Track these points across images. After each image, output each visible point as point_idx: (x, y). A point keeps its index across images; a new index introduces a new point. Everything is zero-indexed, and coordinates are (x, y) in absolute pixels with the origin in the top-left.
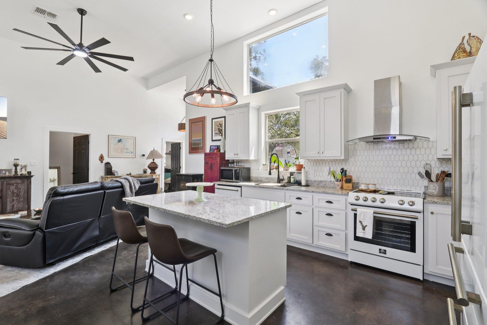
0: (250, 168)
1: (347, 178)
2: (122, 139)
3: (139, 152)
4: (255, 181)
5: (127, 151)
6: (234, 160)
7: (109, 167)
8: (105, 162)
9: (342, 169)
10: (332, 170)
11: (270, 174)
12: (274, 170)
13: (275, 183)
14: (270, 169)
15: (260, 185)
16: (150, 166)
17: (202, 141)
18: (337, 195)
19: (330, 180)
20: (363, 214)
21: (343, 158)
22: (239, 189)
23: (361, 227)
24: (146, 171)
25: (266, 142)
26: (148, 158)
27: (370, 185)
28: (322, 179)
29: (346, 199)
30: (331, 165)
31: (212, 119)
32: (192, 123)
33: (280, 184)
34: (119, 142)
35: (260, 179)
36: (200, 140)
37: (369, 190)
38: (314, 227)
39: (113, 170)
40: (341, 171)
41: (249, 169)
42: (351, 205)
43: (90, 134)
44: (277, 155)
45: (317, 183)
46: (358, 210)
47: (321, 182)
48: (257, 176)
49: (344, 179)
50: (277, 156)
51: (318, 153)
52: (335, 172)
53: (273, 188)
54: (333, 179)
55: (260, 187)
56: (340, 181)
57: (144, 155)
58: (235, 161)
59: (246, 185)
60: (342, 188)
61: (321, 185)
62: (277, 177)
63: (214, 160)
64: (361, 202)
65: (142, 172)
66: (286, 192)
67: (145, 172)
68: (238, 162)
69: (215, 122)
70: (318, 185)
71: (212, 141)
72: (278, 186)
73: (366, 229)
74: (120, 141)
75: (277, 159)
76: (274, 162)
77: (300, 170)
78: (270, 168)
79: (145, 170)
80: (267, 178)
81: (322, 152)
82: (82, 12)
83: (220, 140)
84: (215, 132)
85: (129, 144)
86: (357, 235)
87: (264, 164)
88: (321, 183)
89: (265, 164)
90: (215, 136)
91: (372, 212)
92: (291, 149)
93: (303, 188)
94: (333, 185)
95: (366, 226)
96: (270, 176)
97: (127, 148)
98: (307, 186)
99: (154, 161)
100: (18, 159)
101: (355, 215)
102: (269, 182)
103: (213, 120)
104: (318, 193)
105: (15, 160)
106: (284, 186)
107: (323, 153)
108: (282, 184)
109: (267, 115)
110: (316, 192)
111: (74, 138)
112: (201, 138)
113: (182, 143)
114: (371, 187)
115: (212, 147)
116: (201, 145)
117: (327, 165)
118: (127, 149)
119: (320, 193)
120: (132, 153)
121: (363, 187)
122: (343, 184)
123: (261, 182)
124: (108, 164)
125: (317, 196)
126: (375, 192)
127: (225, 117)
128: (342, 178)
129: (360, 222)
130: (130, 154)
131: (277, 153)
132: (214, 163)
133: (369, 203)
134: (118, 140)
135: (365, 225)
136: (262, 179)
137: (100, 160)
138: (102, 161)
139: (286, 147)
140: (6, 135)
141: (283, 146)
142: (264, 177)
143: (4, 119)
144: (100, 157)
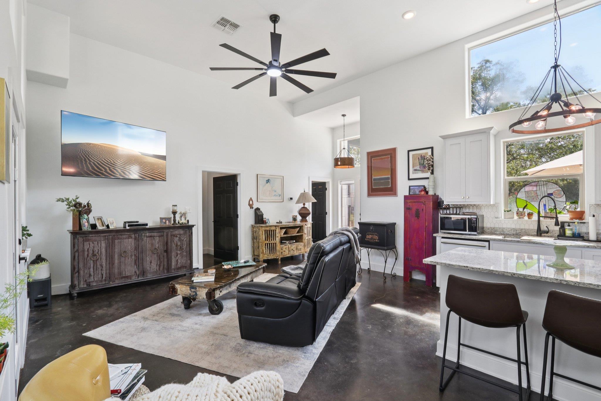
2: (270, 179)
3: (287, 196)
5: (275, 193)
7: (260, 214)
8: (255, 207)
16: (302, 212)
17: (390, 180)
22: (486, 244)
25: (505, 180)
26: (298, 202)
31: (409, 151)
32: (372, 157)
34: (267, 183)
36: (388, 178)
39: (264, 217)
43: (240, 174)
48: (492, 226)
57: (291, 199)
62: (536, 228)
63: (423, 205)
65: (291, 220)
67: (295, 219)
69: (413, 155)
71: (409, 179)
74: (268, 181)
76: (524, 208)
77: (580, 218)
79: (295, 217)
82: (275, 19)
83: (428, 178)
84: (413, 167)
85: (277, 185)
89: (509, 211)
90: (413, 173)
92: (555, 189)
99: (305, 206)
100: (176, 206)
105: (174, 207)
109: (505, 144)
111: (215, 179)
112: (390, 176)
113: (329, 182)
115: (411, 188)
116: (389, 185)
118: (275, 191)
120: (280, 195)
124: (258, 209)
127: (432, 148)
130: (278, 198)
132: (423, 209)
134: (267, 181)
136: (504, 230)
137: (249, 205)
138: (251, 206)
139: (545, 187)
140: (165, 177)
141: (538, 185)
142: (509, 228)
143: (163, 158)
144: (249, 201)
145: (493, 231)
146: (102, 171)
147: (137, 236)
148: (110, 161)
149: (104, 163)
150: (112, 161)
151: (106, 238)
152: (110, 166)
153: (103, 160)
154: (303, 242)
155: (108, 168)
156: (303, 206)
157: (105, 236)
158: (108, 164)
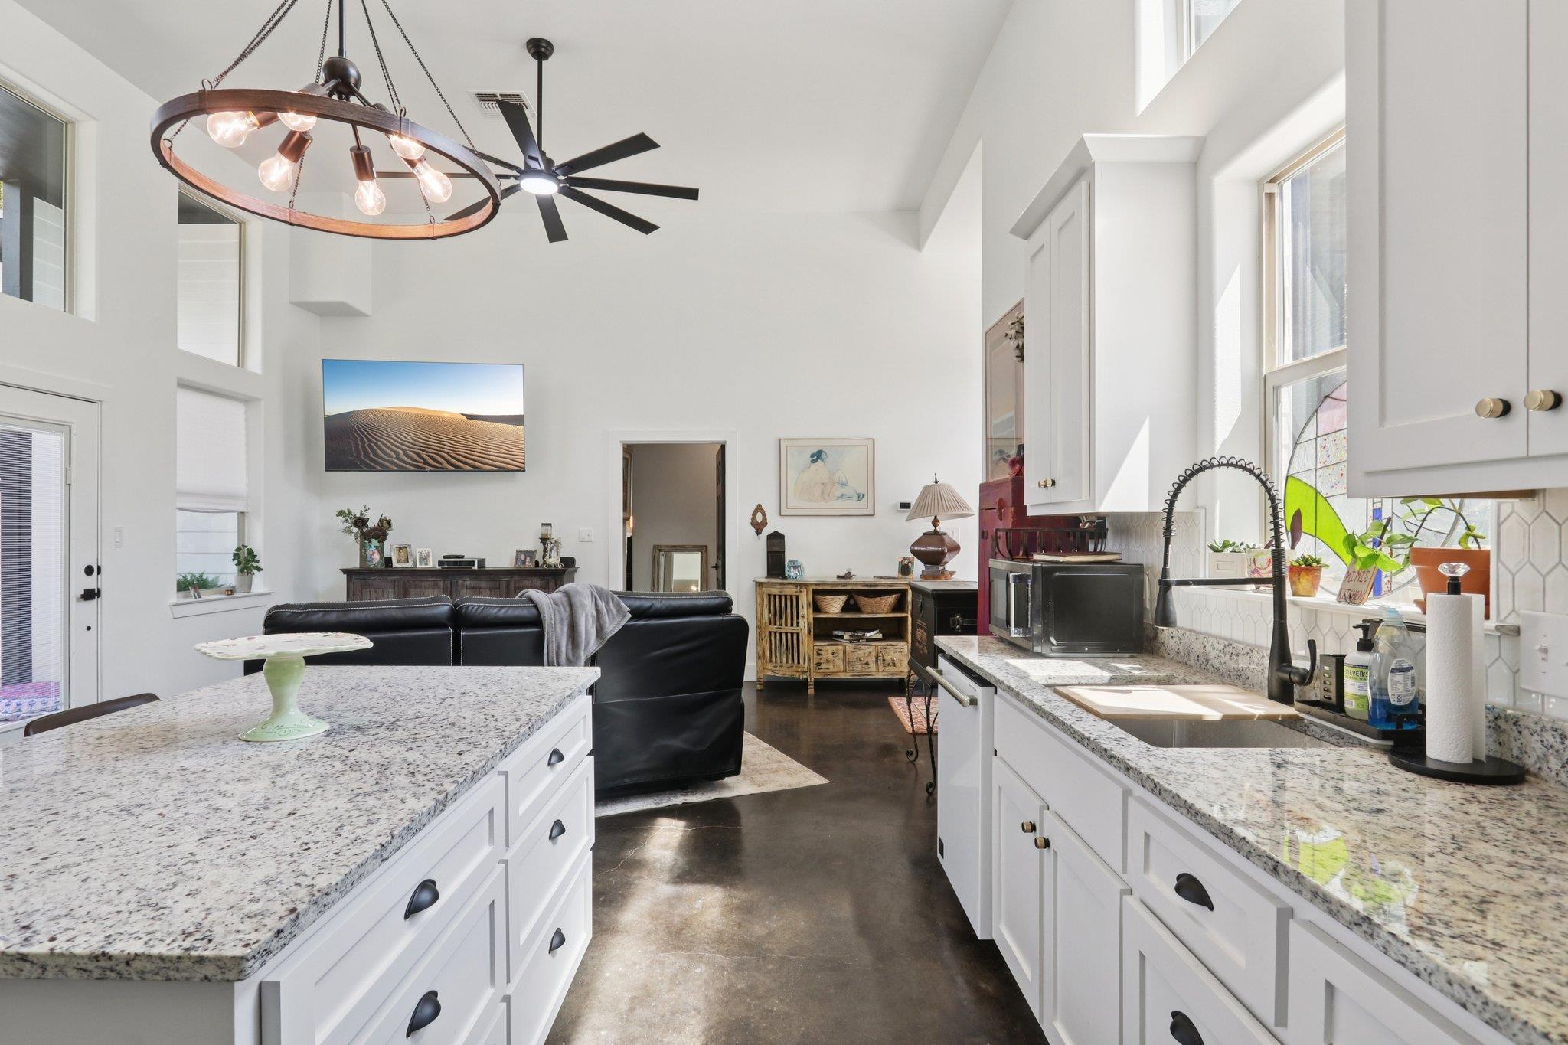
2: (824, 449)
5: (845, 490)
7: (782, 549)
8: (767, 531)
16: (921, 548)
24: (910, 565)
26: (914, 517)
34: (814, 461)
43: (733, 442)
65: (894, 571)
67: (905, 570)
74: (817, 456)
79: (906, 562)
85: (850, 467)
97: (845, 481)
99: (938, 529)
100: (550, 525)
105: (544, 528)
118: (844, 485)
120: (860, 497)
124: (777, 538)
130: (854, 503)
134: (812, 456)
137: (754, 523)
138: (759, 527)
140: (522, 461)
143: (517, 420)
144: (754, 515)
146: (391, 457)
147: (449, 586)
148: (406, 438)
149: (396, 443)
150: (408, 437)
152: (405, 448)
153: (394, 437)
154: (907, 642)
155: (401, 452)
156: (933, 528)
158: (404, 445)
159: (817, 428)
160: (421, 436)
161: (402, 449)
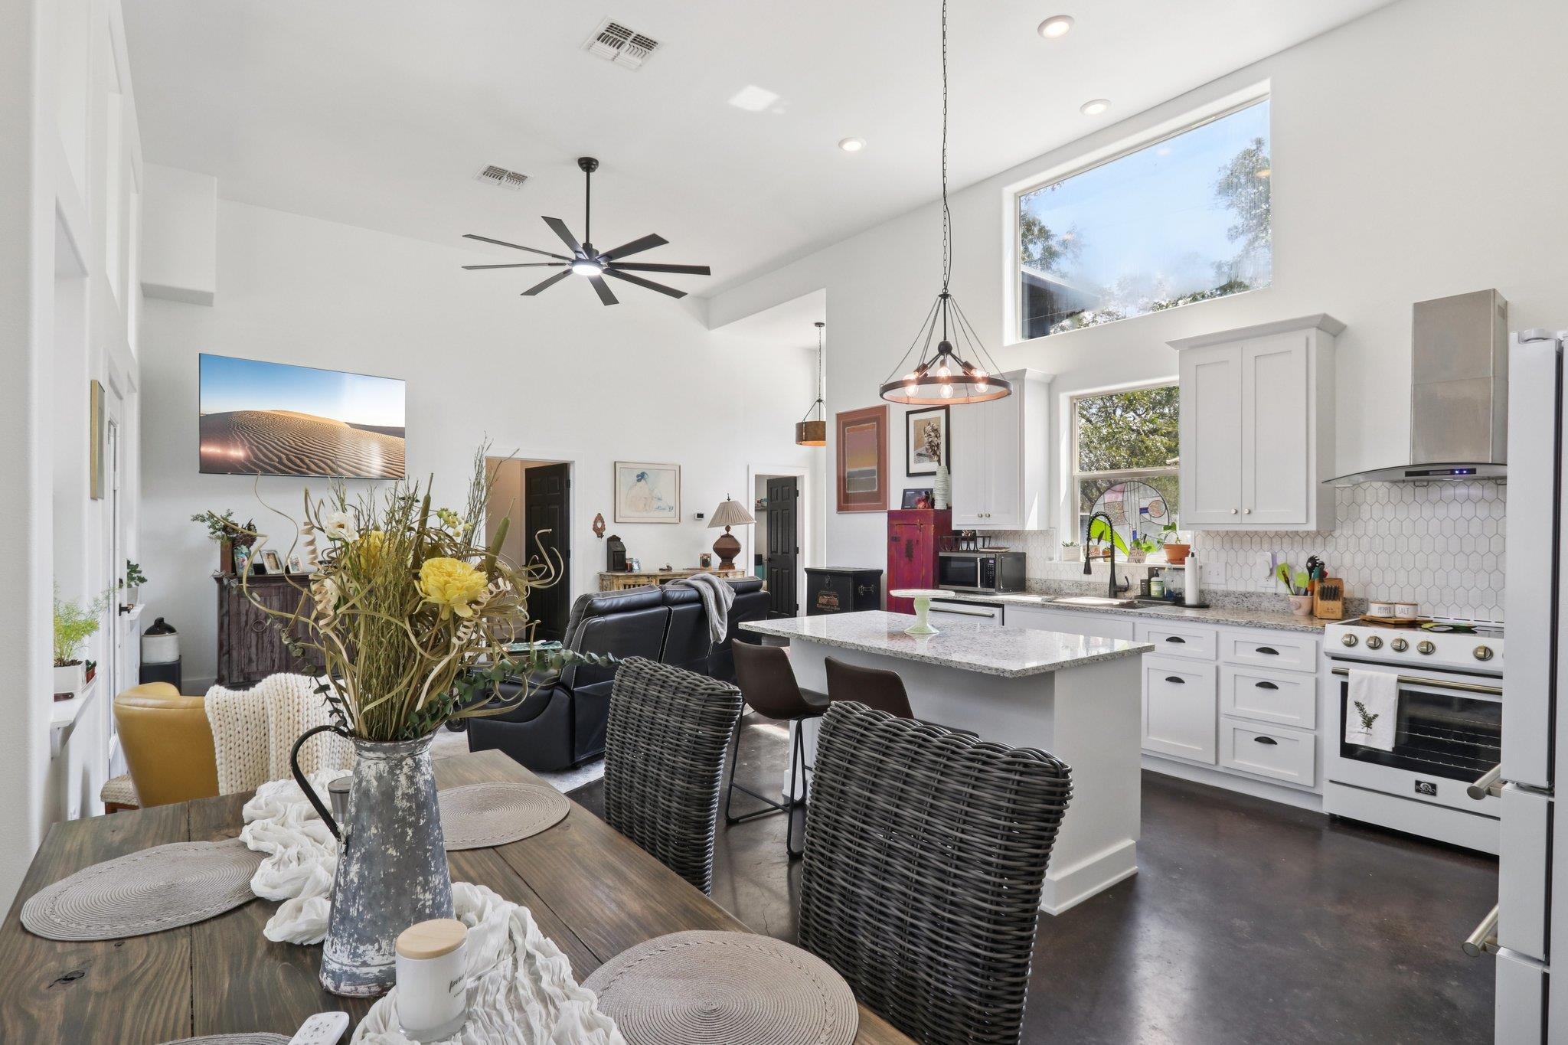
0: (1024, 554)
1: (1326, 585)
3: (690, 509)
4: (1041, 593)
5: (659, 503)
6: (975, 531)
7: (619, 549)
8: (607, 534)
9: (1312, 560)
10: (1280, 561)
11: (1088, 570)
12: (1098, 559)
13: (1100, 596)
14: (1088, 559)
15: (1057, 602)
16: (719, 547)
17: (876, 477)
18: (1290, 630)
19: (1273, 591)
20: (1365, 683)
21: (1312, 527)
22: (997, 611)
23: (1361, 719)
24: (709, 559)
25: (1072, 478)
26: (713, 524)
27: (1397, 606)
28: (1251, 588)
29: (1317, 642)
30: (1277, 548)
31: (908, 413)
32: (845, 424)
33: (1116, 602)
34: (639, 481)
35: (1055, 586)
36: (872, 472)
37: (1392, 621)
38: (1222, 719)
39: (628, 556)
40: (1310, 564)
41: (1020, 558)
42: (1334, 658)
43: (574, 462)
44: (1106, 516)
45: (1235, 600)
46: (1351, 672)
47: (1246, 595)
48: (1044, 577)
49: (1317, 588)
50: (1110, 522)
51: (1236, 512)
52: (1291, 567)
53: (1099, 611)
54: (1282, 588)
55: (1059, 608)
56: (1306, 594)
57: (700, 516)
58: (978, 534)
59: (1016, 603)
60: (1311, 613)
61: (1245, 605)
62: (1107, 580)
63: (918, 531)
64: (1362, 650)
65: (698, 565)
66: (1138, 621)
67: (705, 562)
68: (990, 537)
69: (916, 422)
70: (1235, 606)
71: (909, 475)
72: (1112, 605)
73: (1374, 724)
74: (641, 477)
75: (1108, 529)
76: (1100, 538)
77: (1181, 559)
78: (1088, 554)
79: (705, 557)
80: (1078, 584)
81: (1246, 511)
82: (588, 164)
83: (934, 474)
84: (916, 448)
85: (664, 487)
86: (1347, 741)
87: (1069, 542)
88: (1245, 599)
89: (1072, 544)
90: (916, 462)
91: (1395, 677)
92: (1151, 500)
93: (1189, 613)
94: (1283, 605)
95: (1376, 716)
96: (1087, 578)
97: (660, 496)
98: (1202, 605)
99: (730, 533)
101: (1344, 687)
102: (1082, 595)
103: (910, 415)
104: (1232, 625)
106: (1130, 605)
107: (1250, 512)
108: (1125, 601)
109: (1075, 401)
110: (1227, 623)
111: (527, 471)
112: (875, 468)
113: (802, 477)
114: (1402, 611)
116: (875, 488)
117: (1266, 546)
118: (660, 499)
119: (1239, 624)
120: (671, 509)
121: (1375, 611)
122: (1315, 603)
123: (1059, 592)
124: (614, 540)
125: (1229, 634)
126: (1413, 624)
127: (947, 408)
128: (1312, 584)
129: (1358, 704)
130: (666, 513)
131: (1107, 512)
132: (917, 541)
133: (1387, 653)
134: (638, 476)
135: (1371, 714)
136: (1062, 585)
137: (595, 529)
138: (599, 533)
139: (1137, 494)
140: (403, 471)
141: (1126, 490)
142: (1069, 581)
143: (398, 432)
144: (595, 522)
145: (1044, 588)
146: (274, 461)
148: (289, 442)
149: (277, 447)
150: (291, 442)
151: (281, 590)
152: (288, 452)
153: (276, 441)
155: (284, 456)
156: (726, 533)
157: (279, 587)
158: (286, 449)
159: (640, 454)
160: (305, 442)
161: (285, 454)
